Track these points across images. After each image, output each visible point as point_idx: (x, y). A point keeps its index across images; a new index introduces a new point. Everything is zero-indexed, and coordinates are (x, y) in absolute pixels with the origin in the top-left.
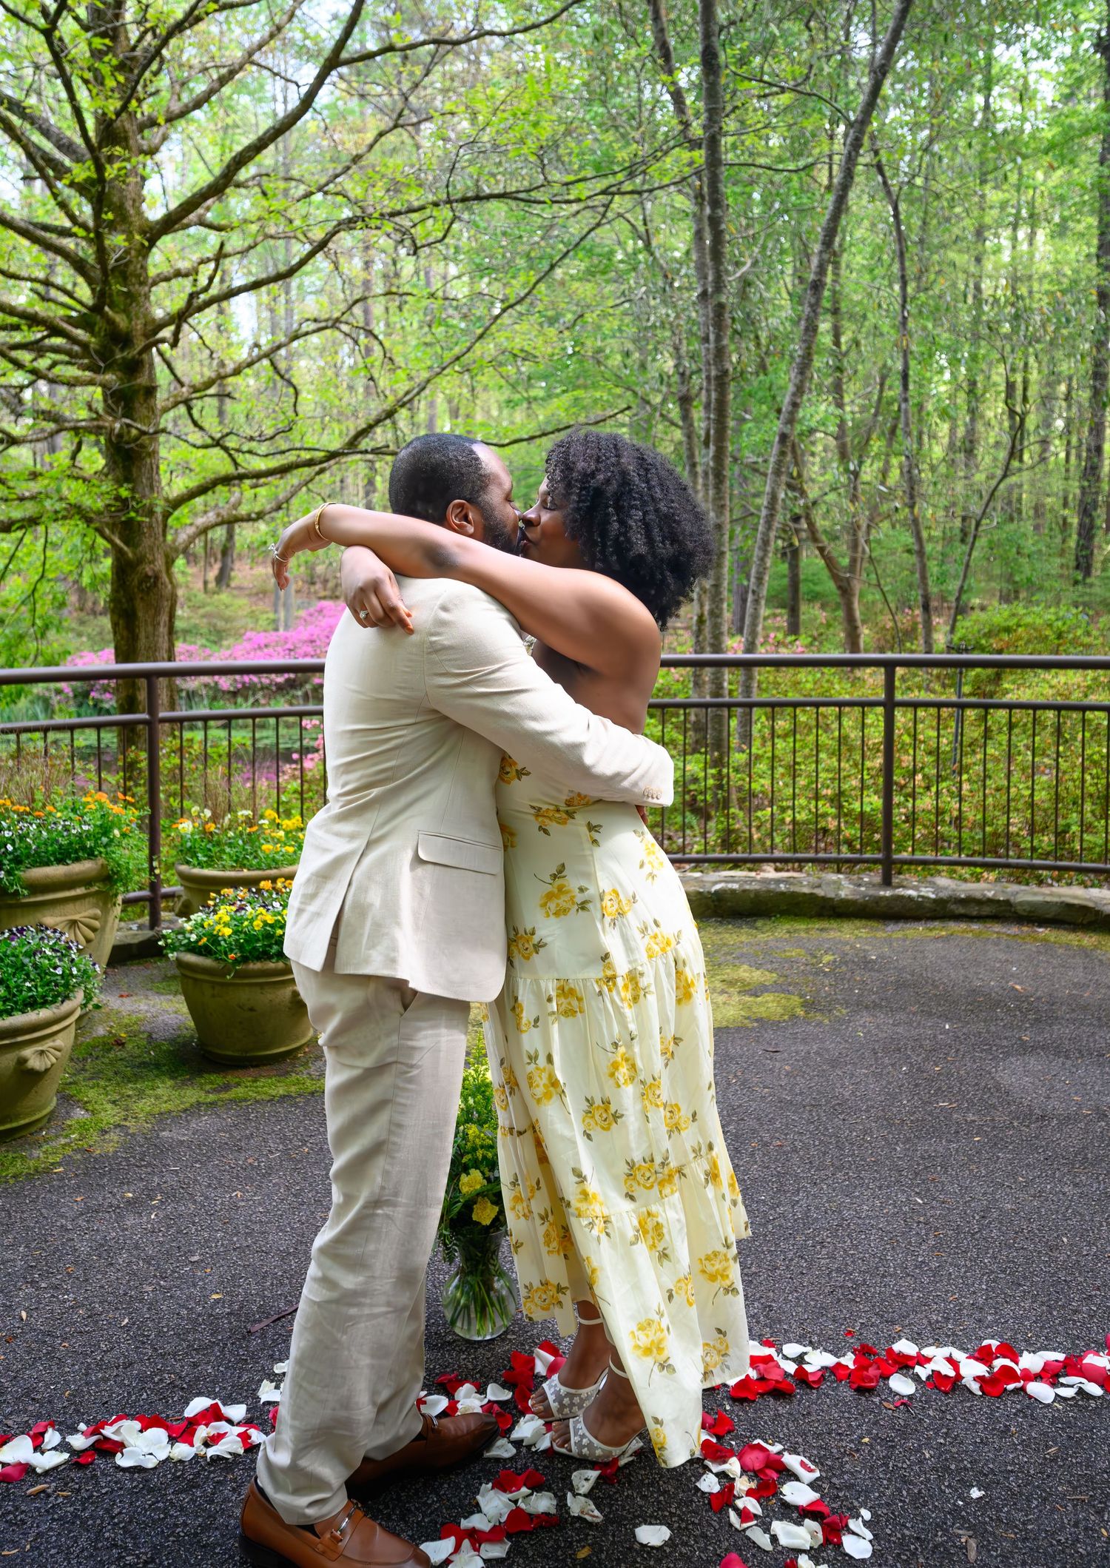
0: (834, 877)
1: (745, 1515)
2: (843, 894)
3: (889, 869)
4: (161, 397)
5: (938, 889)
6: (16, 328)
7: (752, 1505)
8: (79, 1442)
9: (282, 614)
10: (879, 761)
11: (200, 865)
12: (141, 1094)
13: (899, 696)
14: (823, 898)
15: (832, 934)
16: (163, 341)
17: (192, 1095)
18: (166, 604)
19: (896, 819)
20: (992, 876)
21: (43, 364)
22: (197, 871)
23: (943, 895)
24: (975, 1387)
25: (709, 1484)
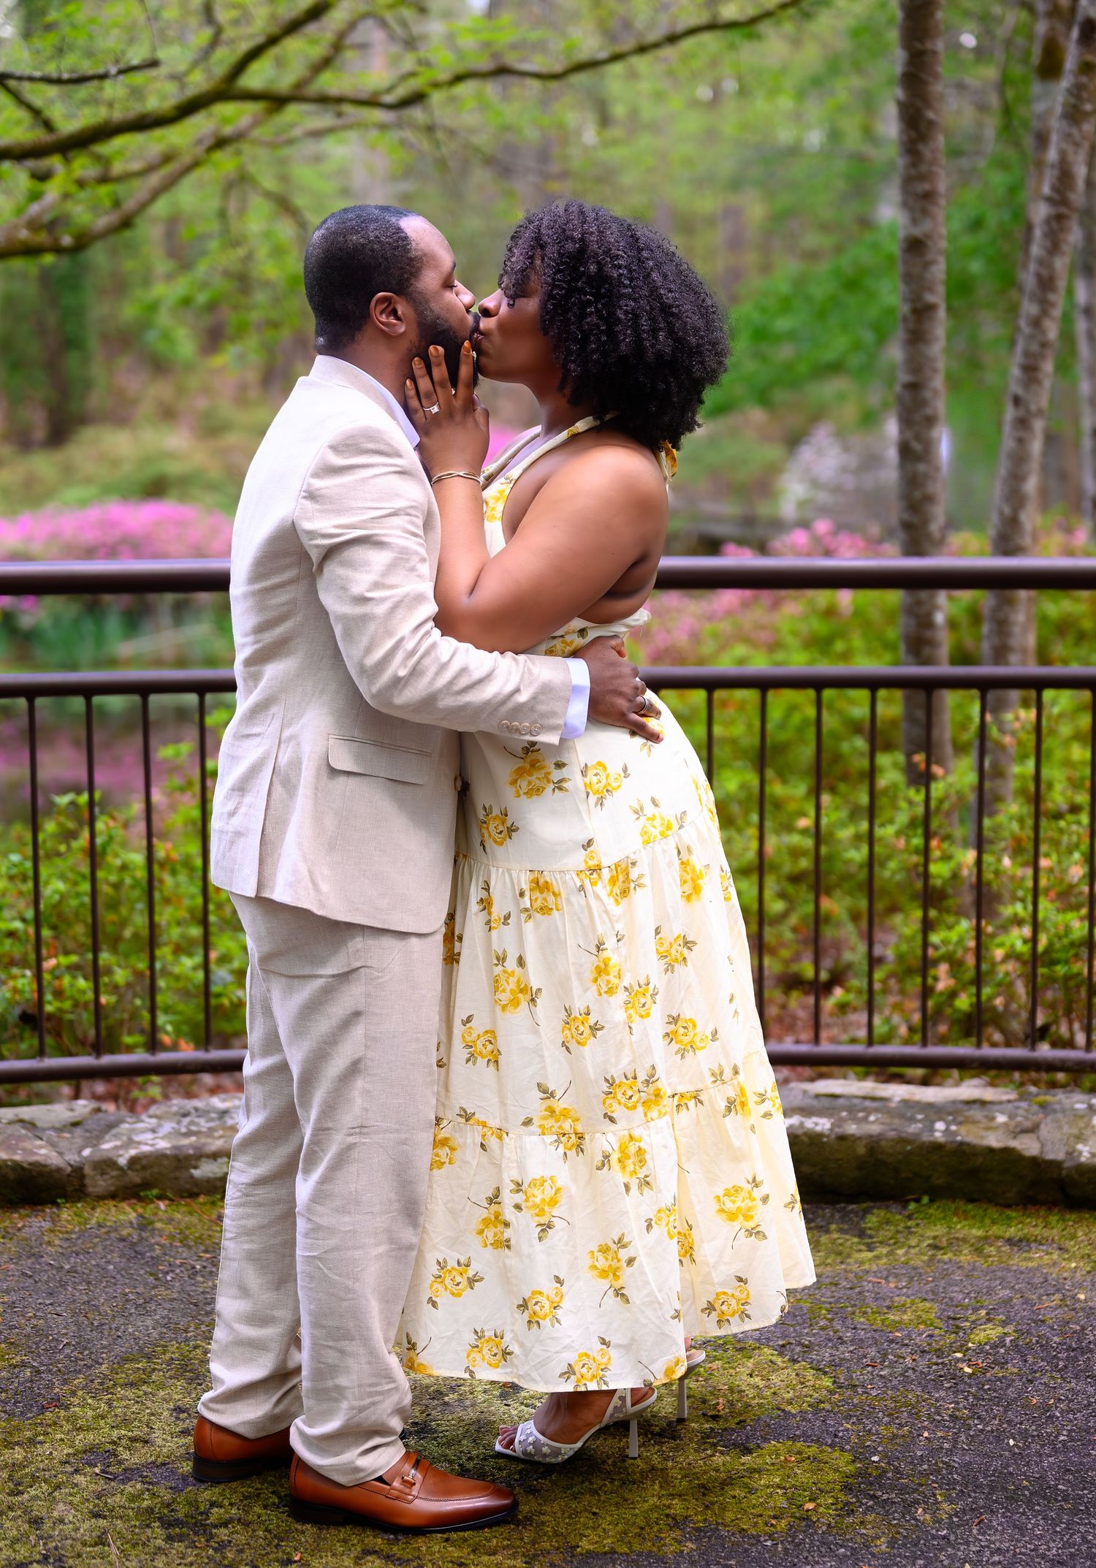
14: (1035, 1162)
15: (1038, 1258)
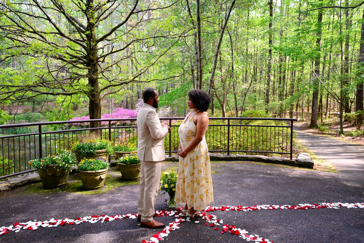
0: (220, 154)
1: (208, 220)
2: (221, 157)
3: (228, 152)
4: (99, 71)
5: (236, 156)
6: (72, 58)
7: (209, 220)
8: (124, 216)
9: (110, 111)
10: (227, 136)
11: (119, 151)
12: (115, 184)
13: (230, 124)
15: (220, 163)
16: (100, 61)
17: (123, 184)
18: (100, 109)
19: (230, 145)
20: (246, 154)
21: (75, 64)
22: (119, 152)
23: (237, 156)
24: (237, 210)
25: (203, 218)
